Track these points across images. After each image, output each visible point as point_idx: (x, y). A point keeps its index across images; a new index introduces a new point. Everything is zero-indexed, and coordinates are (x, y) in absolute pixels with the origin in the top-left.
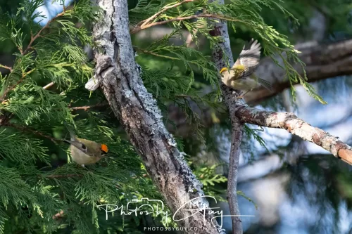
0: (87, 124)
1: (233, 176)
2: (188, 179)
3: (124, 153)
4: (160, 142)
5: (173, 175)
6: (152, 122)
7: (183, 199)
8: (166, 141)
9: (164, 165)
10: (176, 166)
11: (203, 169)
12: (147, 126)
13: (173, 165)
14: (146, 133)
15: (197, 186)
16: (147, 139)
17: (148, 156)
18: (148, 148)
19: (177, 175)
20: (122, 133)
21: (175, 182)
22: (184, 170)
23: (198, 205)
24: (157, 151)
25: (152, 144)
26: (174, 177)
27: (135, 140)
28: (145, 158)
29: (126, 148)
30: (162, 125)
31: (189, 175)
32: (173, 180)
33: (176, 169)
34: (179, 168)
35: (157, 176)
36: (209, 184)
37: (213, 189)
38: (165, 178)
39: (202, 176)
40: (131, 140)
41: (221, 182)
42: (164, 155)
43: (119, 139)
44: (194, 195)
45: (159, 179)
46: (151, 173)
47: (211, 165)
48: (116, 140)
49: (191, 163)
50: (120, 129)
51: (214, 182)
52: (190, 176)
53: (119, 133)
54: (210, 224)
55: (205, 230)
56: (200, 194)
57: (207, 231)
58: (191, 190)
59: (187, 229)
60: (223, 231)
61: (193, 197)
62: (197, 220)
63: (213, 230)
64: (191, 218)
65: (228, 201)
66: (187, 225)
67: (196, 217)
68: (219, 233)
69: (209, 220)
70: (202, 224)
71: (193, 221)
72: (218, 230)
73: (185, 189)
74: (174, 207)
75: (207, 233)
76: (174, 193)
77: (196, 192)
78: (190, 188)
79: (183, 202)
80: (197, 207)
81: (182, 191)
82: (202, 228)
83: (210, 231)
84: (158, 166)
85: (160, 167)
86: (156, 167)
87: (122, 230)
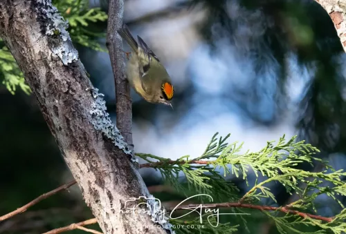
1: (117, 8)
2: (45, 15)
5: (21, 8)
7: (37, 44)
11: (69, 1)
15: (59, 25)
19: (28, 7)
21: (25, 18)
23: (61, 56)
26: (23, 10)
31: (46, 7)
32: (22, 15)
36: (79, 23)
37: (86, 31)
38: (8, 12)
39: (68, 11)
41: (99, 21)
44: (54, 41)
51: (87, 20)
52: (49, 10)
54: (80, 86)
55: (72, 95)
56: (65, 39)
57: (76, 96)
58: (49, 32)
59: (44, 94)
60: (101, 96)
61: (54, 42)
62: (59, 79)
63: (84, 95)
64: (49, 75)
65: (108, 48)
66: (44, 87)
67: (58, 74)
68: (95, 99)
69: (78, 79)
70: (67, 85)
71: (52, 81)
72: (92, 96)
73: (40, 30)
74: (23, 58)
75: (75, 100)
76: (23, 37)
77: (57, 35)
78: (48, 28)
79: (37, 51)
80: (60, 59)
81: (36, 33)
82: (68, 92)
83: (80, 97)
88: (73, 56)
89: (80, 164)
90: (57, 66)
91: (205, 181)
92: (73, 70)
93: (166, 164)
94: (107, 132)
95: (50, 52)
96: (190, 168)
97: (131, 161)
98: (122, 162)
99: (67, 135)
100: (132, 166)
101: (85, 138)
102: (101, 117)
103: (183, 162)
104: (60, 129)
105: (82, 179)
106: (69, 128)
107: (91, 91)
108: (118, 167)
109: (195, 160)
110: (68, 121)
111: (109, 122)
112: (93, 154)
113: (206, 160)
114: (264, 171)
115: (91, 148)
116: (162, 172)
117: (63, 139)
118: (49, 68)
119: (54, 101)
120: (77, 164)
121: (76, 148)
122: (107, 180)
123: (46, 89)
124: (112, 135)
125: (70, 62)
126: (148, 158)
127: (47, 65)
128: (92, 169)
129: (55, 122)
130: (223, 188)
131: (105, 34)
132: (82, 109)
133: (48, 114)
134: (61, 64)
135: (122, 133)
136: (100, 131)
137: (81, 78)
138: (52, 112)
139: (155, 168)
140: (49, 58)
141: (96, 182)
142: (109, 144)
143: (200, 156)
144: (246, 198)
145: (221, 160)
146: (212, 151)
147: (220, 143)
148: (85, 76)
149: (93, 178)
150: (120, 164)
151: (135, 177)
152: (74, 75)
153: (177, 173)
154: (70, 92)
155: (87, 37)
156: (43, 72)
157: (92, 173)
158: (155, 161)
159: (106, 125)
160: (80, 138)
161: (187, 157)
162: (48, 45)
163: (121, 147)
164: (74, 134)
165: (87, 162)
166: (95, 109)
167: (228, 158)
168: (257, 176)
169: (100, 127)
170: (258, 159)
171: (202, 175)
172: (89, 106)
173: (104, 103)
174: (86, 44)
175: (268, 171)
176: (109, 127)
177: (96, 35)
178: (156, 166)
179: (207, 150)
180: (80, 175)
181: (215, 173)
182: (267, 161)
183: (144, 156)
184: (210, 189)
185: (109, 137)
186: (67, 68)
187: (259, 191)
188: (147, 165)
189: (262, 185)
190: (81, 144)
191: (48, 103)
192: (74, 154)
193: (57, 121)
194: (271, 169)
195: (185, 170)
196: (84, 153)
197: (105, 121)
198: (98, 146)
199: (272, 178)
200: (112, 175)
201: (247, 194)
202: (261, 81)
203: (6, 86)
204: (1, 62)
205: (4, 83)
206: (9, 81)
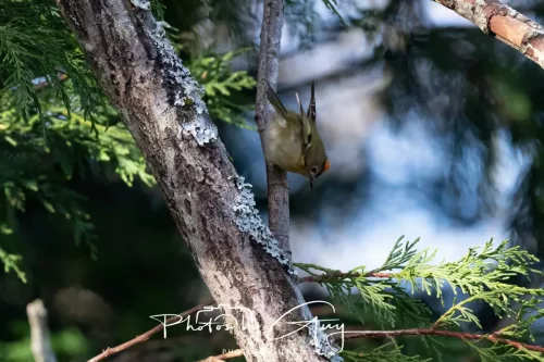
1: (269, 70)
2: (174, 79)
5: (141, 70)
7: (163, 118)
9: (123, 49)
10: (147, 49)
11: (206, 62)
13: (142, 49)
15: (193, 92)
17: (91, 31)
18: (90, 14)
19: (151, 69)
21: (146, 84)
22: (166, 60)
23: (195, 133)
24: (109, 18)
25: (99, 4)
26: (145, 73)
28: (85, 35)
29: (43, 11)
31: (175, 69)
32: (142, 79)
33: (149, 56)
34: (154, 55)
35: (108, 72)
36: (218, 92)
37: (227, 102)
38: (124, 75)
39: (204, 75)
41: (244, 88)
42: (124, 28)
44: (185, 113)
45: (113, 77)
46: (95, 65)
47: (223, 55)
49: (180, 46)
51: (228, 88)
52: (179, 73)
54: (219, 173)
55: (210, 186)
56: (200, 111)
57: (214, 187)
58: (179, 101)
59: (172, 184)
60: (247, 187)
61: (185, 116)
62: (193, 164)
63: (226, 186)
64: (179, 159)
65: (257, 123)
66: (172, 175)
67: (191, 158)
68: (239, 191)
69: (218, 165)
70: (202, 173)
71: (183, 167)
72: (236, 186)
73: (167, 99)
74: (145, 137)
75: (213, 192)
76: (145, 108)
77: (189, 106)
78: (177, 97)
79: (162, 127)
80: (193, 138)
81: (161, 102)
82: (204, 181)
83: (220, 188)
84: (110, 51)
85: (115, 52)
86: (106, 53)
87: (35, 188)
88: (210, 134)
89: (220, 278)
90: (190, 147)
91: (386, 300)
92: (211, 153)
93: (335, 278)
94: (255, 234)
95: (180, 129)
96: (366, 283)
97: (288, 274)
98: (276, 275)
99: (202, 239)
100: (289, 279)
101: (227, 243)
102: (248, 215)
103: (357, 275)
104: (194, 230)
105: (222, 296)
106: (205, 230)
107: (235, 181)
108: (270, 280)
109: (373, 272)
110: (204, 220)
111: (258, 222)
112: (238, 265)
113: (388, 271)
114: (465, 286)
115: (234, 255)
116: (328, 287)
117: (197, 244)
118: (179, 150)
119: (185, 193)
120: (216, 277)
121: (215, 256)
122: (255, 298)
123: (174, 177)
124: (263, 239)
125: (207, 141)
126: (311, 269)
127: (176, 146)
128: (236, 284)
129: (187, 222)
130: (411, 309)
131: (253, 106)
132: (223, 204)
133: (177, 211)
134: (194, 144)
135: (277, 237)
136: (247, 233)
137: (221, 162)
138: (183, 209)
139: (320, 282)
140: (179, 136)
141: (241, 301)
142: (258, 250)
143: (380, 267)
144: (441, 322)
145: (408, 273)
146: (396, 260)
147: (407, 249)
148: (227, 160)
149: (237, 295)
150: (273, 278)
151: (293, 294)
152: (212, 160)
153: (349, 290)
154: (207, 181)
155: (229, 110)
156: (170, 154)
157: (236, 290)
158: (320, 273)
159: (254, 225)
160: (220, 242)
161: (363, 268)
162: (177, 119)
163: (274, 255)
164: (212, 238)
165: (230, 275)
166: (240, 204)
167: (417, 270)
168: (456, 293)
169: (246, 228)
170: (457, 271)
171: (382, 292)
172: (232, 200)
173: (252, 196)
174: (228, 119)
175: (470, 287)
176: (259, 228)
177: (241, 107)
178: (322, 279)
179: (390, 259)
180: (220, 292)
181: (399, 289)
182: (469, 273)
183: (305, 267)
184: (393, 310)
185: (259, 241)
186: (203, 149)
187: (459, 312)
188: (310, 279)
189: (462, 306)
190: (221, 250)
191: (177, 196)
192: (212, 264)
193: (189, 221)
194: (474, 284)
195: (359, 285)
196: (225, 263)
197: (253, 220)
198: (245, 254)
199: (476, 296)
200: (262, 292)
201: (443, 318)
202: (460, 167)
203: (119, 175)
204: (115, 143)
205: (117, 170)
206: (124, 168)
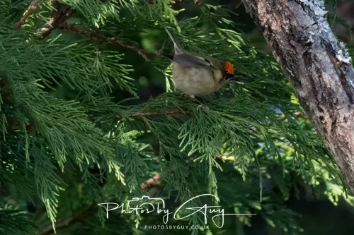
0: (199, 25)
3: (262, 75)
4: (323, 56)
5: (345, 112)
6: (309, 22)
8: (332, 54)
9: (330, 95)
12: (300, 29)
13: (345, 96)
14: (299, 41)
16: (300, 51)
17: (303, 81)
18: (303, 67)
19: (352, 112)
20: (259, 41)
21: (349, 123)
24: (318, 71)
25: (310, 59)
26: (347, 115)
27: (280, 53)
28: (298, 84)
29: (265, 66)
30: (327, 26)
32: (345, 120)
33: (351, 101)
35: (318, 114)
38: (331, 116)
40: (274, 52)
42: (330, 78)
43: (253, 52)
45: (322, 118)
46: (307, 109)
48: (247, 53)
50: (254, 34)
53: (254, 41)
74: (347, 167)
84: (320, 97)
85: (323, 98)
86: (316, 99)
87: (259, 208)
203: (327, 197)
204: (323, 171)
205: (326, 193)
206: (331, 191)
